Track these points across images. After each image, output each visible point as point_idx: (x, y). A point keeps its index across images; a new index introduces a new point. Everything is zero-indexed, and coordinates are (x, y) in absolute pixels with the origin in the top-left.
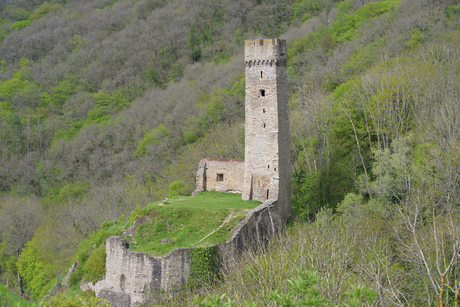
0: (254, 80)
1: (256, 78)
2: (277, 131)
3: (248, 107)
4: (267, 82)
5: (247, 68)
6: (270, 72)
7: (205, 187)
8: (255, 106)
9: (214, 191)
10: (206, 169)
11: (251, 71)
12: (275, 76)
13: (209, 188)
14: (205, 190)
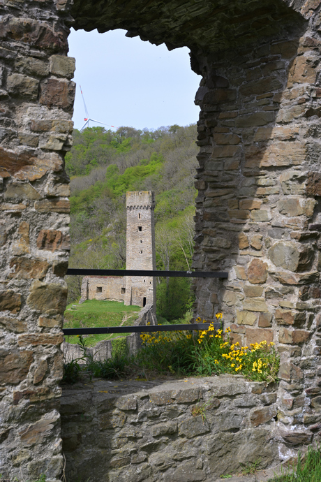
0: (134, 220)
1: (135, 218)
2: (151, 256)
3: (129, 239)
4: (143, 221)
5: (128, 211)
6: (146, 214)
7: (87, 297)
8: (134, 238)
9: (94, 300)
10: (88, 284)
11: (131, 214)
12: (150, 217)
13: (90, 298)
14: (88, 299)
